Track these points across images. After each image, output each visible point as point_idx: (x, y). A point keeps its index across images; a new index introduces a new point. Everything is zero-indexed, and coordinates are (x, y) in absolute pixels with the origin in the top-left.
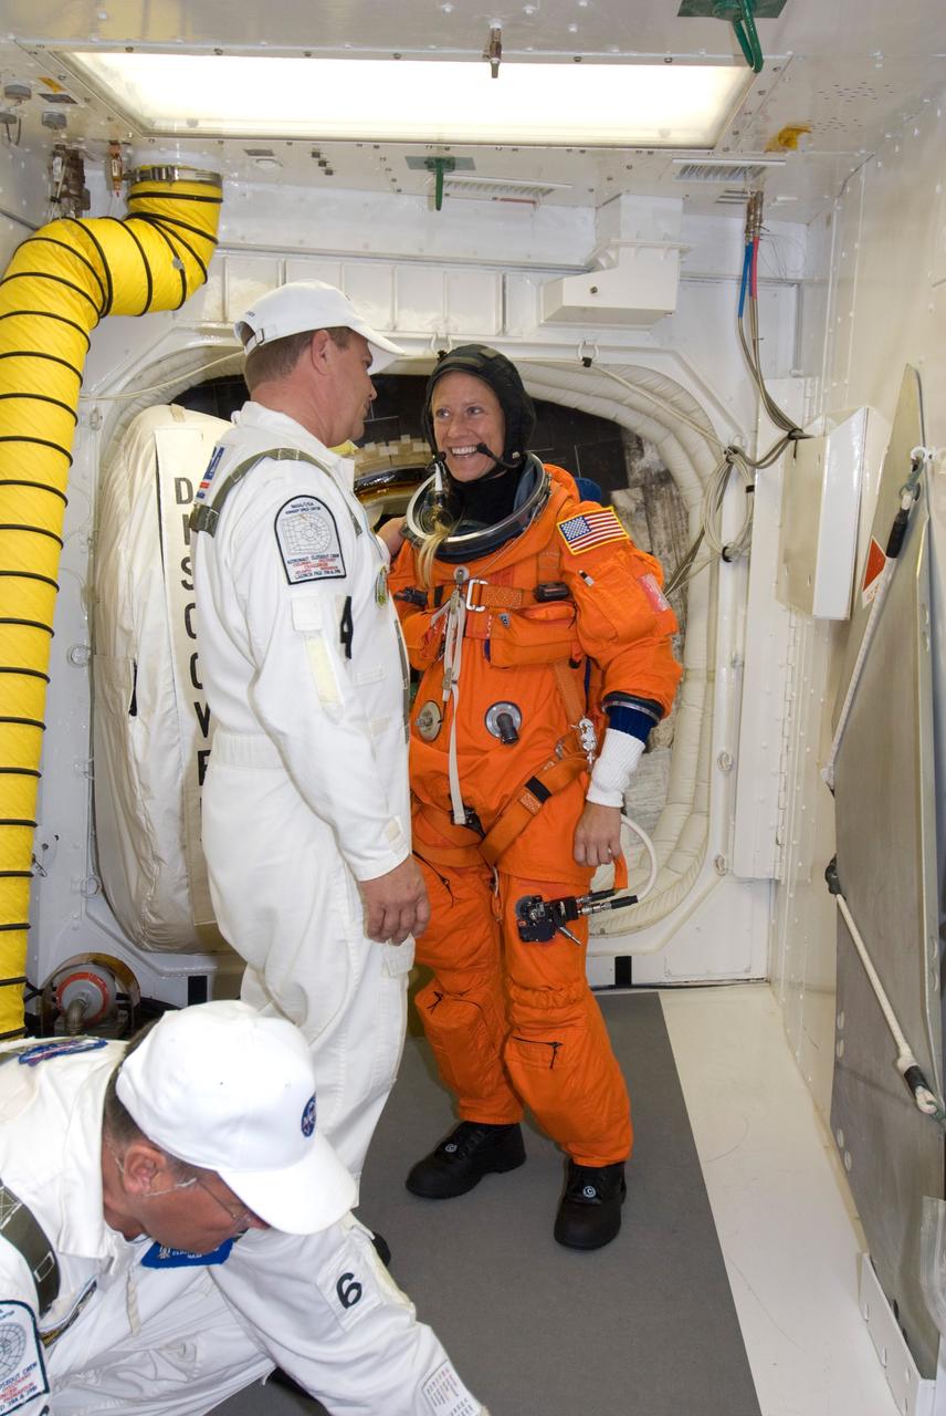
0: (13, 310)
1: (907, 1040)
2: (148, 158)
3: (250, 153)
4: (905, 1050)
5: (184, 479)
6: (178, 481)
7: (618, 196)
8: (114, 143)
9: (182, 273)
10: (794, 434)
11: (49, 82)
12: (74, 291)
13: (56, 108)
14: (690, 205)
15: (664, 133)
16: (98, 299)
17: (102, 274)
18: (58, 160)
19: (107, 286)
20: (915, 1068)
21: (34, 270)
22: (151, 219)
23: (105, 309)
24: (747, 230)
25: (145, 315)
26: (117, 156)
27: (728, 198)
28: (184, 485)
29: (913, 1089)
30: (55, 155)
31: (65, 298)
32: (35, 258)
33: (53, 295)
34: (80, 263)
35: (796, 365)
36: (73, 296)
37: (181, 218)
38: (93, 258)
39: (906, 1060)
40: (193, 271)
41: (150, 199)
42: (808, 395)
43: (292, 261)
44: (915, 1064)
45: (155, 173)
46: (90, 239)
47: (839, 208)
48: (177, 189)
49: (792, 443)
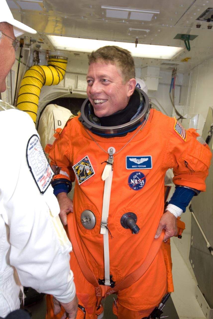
0: (26, 84)
1: (208, 241)
2: (53, 54)
3: (75, 54)
4: (208, 243)
5: (60, 121)
6: (58, 121)
7: (147, 67)
8: (48, 51)
9: (59, 77)
10: (181, 117)
11: (40, 40)
12: (39, 81)
13: (39, 44)
14: (161, 69)
15: (161, 57)
16: (43, 82)
17: (44, 77)
18: (35, 53)
19: (45, 80)
20: (211, 247)
21: (31, 76)
22: (54, 66)
23: (44, 84)
24: (173, 75)
25: (51, 86)
26: (48, 53)
27: (170, 68)
28: (59, 122)
29: (210, 251)
30: (34, 52)
31: (37, 82)
32: (30, 73)
33: (35, 81)
34: (40, 75)
35: (180, 102)
36: (38, 81)
37: (59, 66)
38: (42, 74)
39: (208, 245)
40: (61, 77)
41: (53, 62)
42: (183, 109)
43: (79, 76)
44: (210, 246)
45: (55, 57)
46: (42, 70)
47: (192, 72)
48: (59, 60)
49: (181, 119)
